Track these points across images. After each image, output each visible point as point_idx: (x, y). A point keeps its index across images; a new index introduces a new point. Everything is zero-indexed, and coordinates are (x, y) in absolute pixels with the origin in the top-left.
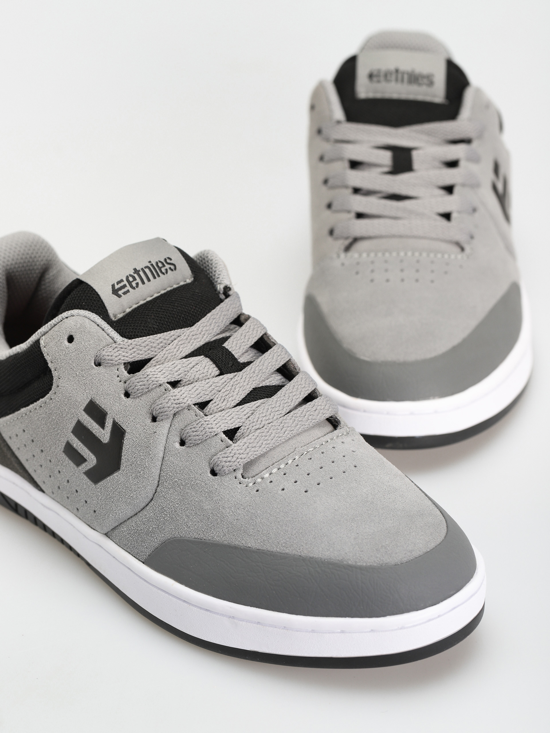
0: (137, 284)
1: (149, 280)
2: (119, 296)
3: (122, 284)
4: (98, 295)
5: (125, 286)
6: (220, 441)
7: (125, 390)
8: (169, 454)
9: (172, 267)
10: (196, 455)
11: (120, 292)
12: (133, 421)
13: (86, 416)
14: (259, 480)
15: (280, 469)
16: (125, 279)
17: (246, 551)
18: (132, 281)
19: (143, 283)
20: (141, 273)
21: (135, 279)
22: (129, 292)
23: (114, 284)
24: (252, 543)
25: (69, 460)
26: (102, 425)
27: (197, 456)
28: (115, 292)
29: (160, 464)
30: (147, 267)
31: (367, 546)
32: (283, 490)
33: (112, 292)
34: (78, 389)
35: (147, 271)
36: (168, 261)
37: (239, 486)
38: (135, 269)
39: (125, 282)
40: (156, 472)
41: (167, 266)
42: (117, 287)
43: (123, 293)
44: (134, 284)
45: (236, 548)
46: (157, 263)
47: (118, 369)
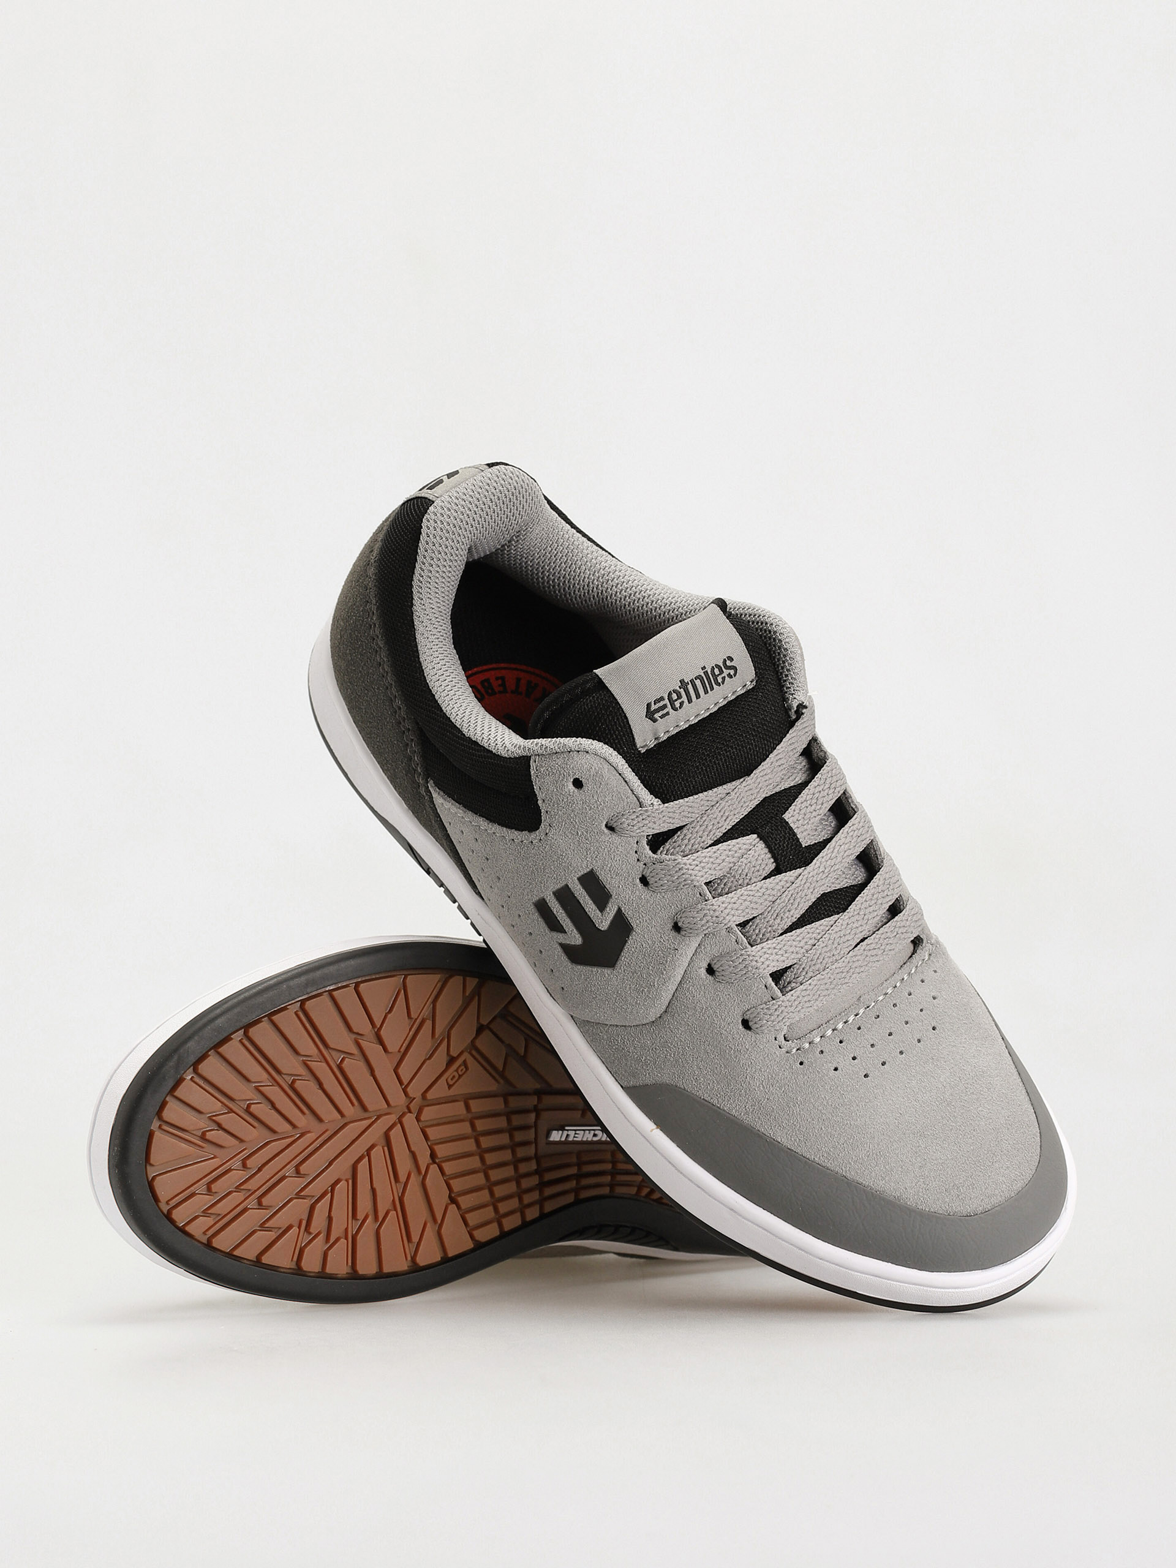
0: (682, 704)
1: (698, 696)
2: (655, 721)
3: (662, 704)
4: (626, 718)
5: (665, 706)
6: (764, 987)
7: (643, 875)
8: (689, 982)
9: (732, 672)
10: (728, 996)
11: (656, 716)
12: (648, 921)
13: (579, 886)
14: (807, 1045)
15: (836, 1030)
16: (666, 698)
17: (772, 1147)
18: (676, 700)
19: (690, 701)
20: (690, 687)
21: (679, 697)
22: (669, 714)
23: (651, 703)
24: (782, 1137)
25: (539, 917)
26: (602, 906)
27: (728, 999)
28: (650, 715)
29: (674, 990)
30: (699, 677)
31: (934, 1183)
32: (836, 1069)
33: (646, 715)
34: (575, 852)
35: (698, 683)
36: (728, 663)
37: (778, 1052)
38: (682, 681)
39: (666, 701)
40: (666, 997)
41: (726, 672)
42: (653, 707)
43: (660, 717)
44: (677, 704)
45: (760, 1136)
46: (713, 669)
47: (637, 842)
